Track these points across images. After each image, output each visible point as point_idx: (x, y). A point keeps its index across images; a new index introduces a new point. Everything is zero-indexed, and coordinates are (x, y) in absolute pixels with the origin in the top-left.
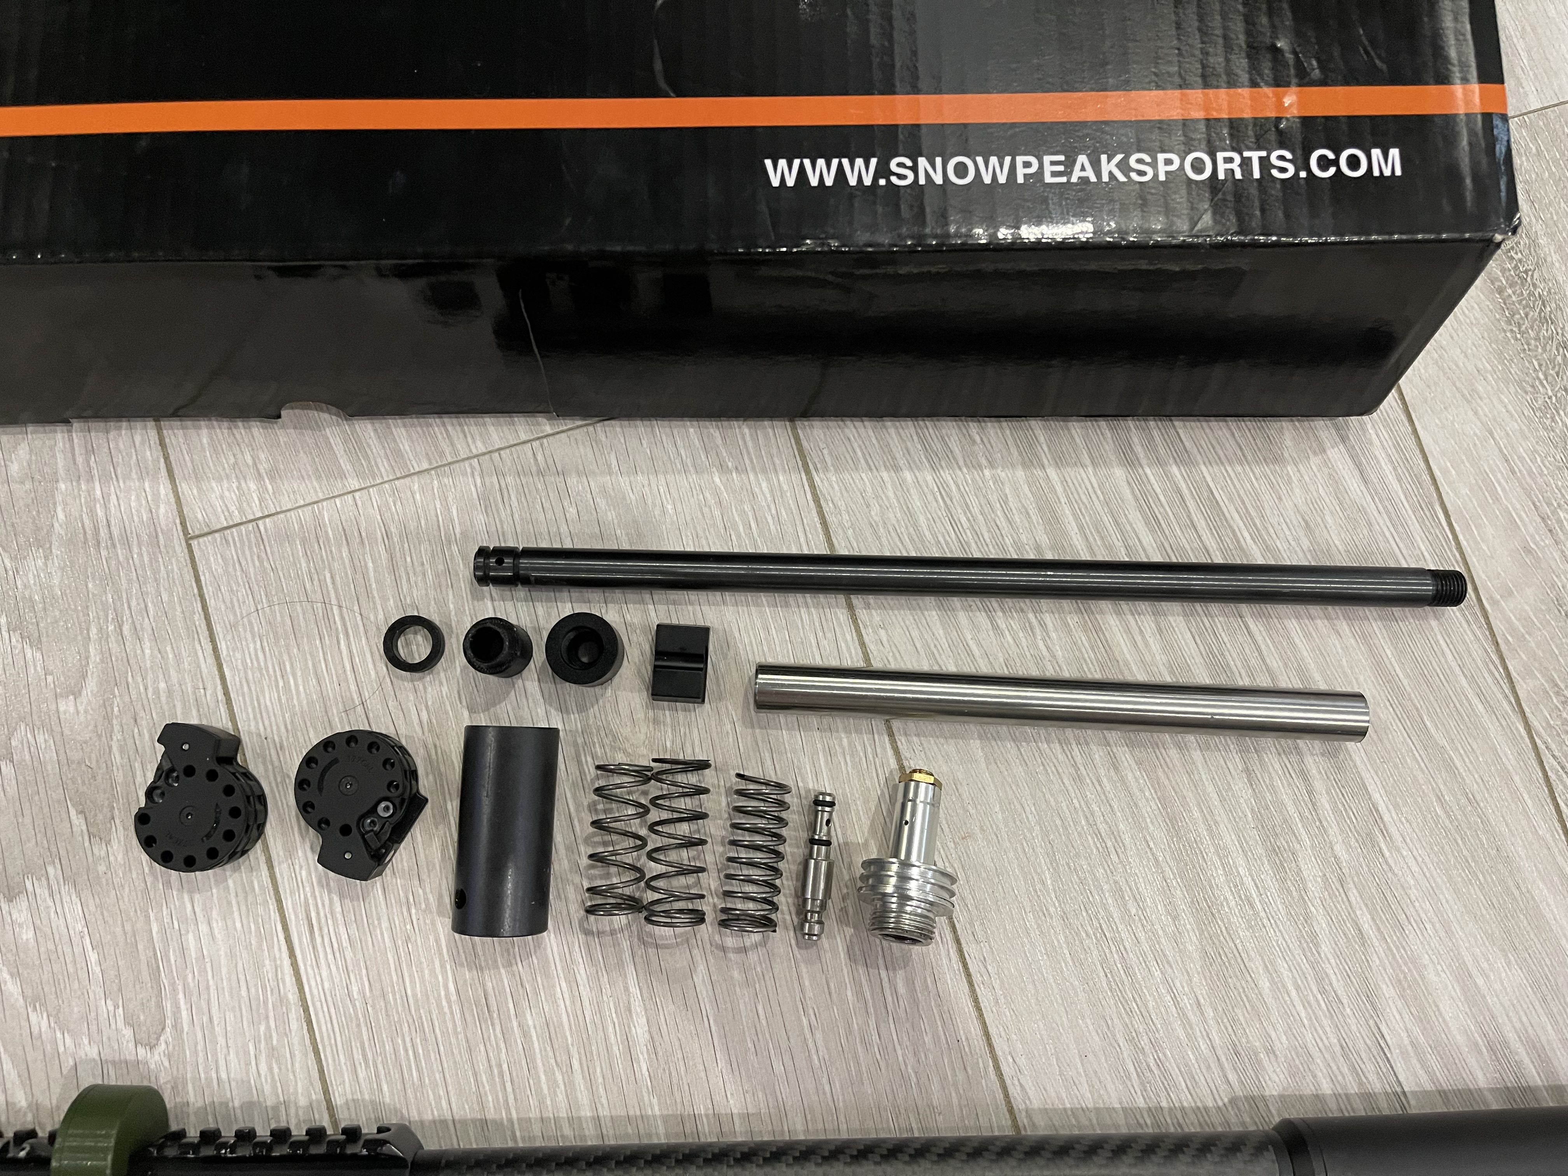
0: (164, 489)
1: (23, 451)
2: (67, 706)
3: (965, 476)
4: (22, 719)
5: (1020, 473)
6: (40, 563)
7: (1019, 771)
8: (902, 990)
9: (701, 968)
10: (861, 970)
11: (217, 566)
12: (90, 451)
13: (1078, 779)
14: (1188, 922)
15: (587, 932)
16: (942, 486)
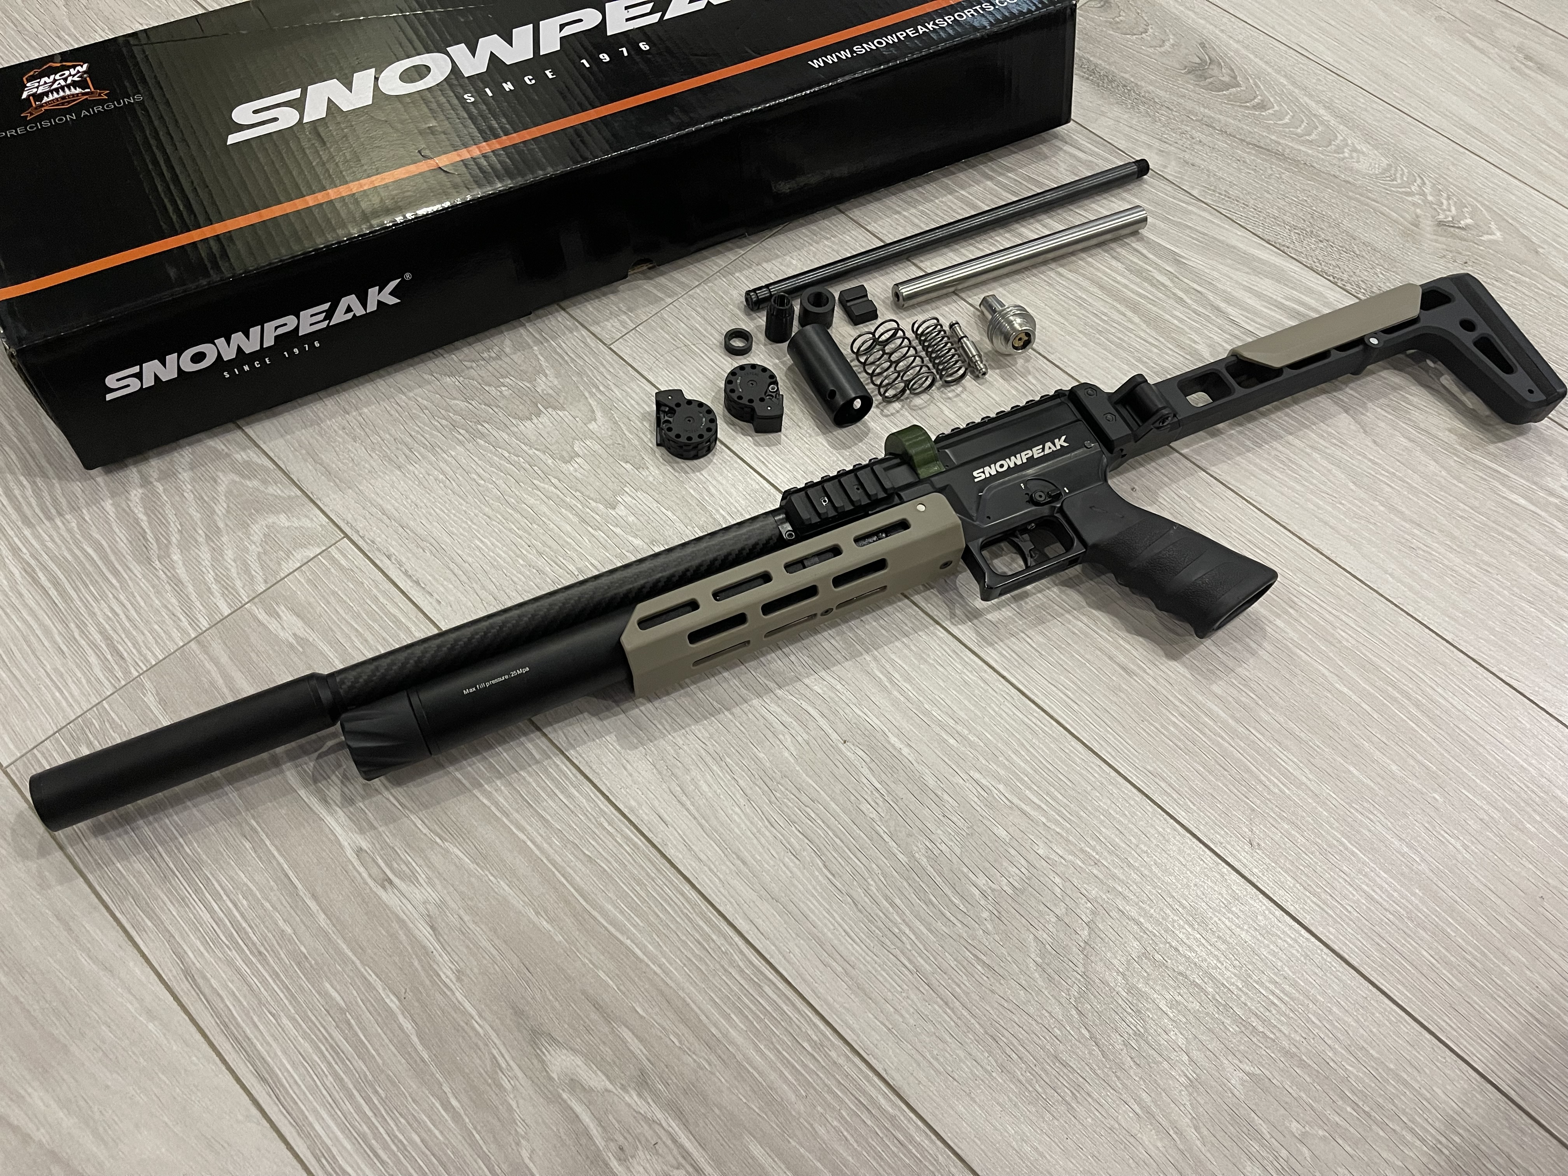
0: (584, 332)
1: (507, 342)
2: (592, 426)
3: (928, 205)
4: (574, 439)
5: (950, 197)
6: (544, 379)
7: (1025, 291)
8: (1034, 382)
9: (944, 408)
10: (1013, 383)
11: (628, 351)
12: (540, 331)
13: (1050, 284)
14: (1129, 314)
15: (887, 416)
16: (922, 212)
